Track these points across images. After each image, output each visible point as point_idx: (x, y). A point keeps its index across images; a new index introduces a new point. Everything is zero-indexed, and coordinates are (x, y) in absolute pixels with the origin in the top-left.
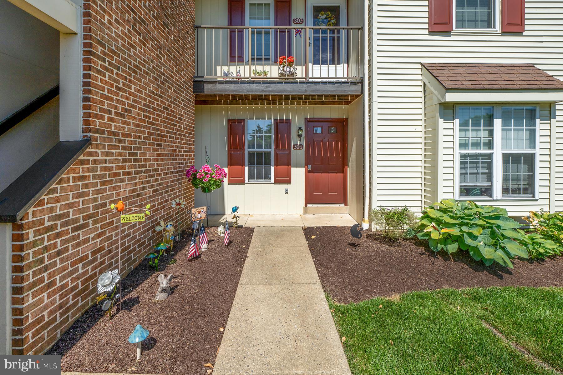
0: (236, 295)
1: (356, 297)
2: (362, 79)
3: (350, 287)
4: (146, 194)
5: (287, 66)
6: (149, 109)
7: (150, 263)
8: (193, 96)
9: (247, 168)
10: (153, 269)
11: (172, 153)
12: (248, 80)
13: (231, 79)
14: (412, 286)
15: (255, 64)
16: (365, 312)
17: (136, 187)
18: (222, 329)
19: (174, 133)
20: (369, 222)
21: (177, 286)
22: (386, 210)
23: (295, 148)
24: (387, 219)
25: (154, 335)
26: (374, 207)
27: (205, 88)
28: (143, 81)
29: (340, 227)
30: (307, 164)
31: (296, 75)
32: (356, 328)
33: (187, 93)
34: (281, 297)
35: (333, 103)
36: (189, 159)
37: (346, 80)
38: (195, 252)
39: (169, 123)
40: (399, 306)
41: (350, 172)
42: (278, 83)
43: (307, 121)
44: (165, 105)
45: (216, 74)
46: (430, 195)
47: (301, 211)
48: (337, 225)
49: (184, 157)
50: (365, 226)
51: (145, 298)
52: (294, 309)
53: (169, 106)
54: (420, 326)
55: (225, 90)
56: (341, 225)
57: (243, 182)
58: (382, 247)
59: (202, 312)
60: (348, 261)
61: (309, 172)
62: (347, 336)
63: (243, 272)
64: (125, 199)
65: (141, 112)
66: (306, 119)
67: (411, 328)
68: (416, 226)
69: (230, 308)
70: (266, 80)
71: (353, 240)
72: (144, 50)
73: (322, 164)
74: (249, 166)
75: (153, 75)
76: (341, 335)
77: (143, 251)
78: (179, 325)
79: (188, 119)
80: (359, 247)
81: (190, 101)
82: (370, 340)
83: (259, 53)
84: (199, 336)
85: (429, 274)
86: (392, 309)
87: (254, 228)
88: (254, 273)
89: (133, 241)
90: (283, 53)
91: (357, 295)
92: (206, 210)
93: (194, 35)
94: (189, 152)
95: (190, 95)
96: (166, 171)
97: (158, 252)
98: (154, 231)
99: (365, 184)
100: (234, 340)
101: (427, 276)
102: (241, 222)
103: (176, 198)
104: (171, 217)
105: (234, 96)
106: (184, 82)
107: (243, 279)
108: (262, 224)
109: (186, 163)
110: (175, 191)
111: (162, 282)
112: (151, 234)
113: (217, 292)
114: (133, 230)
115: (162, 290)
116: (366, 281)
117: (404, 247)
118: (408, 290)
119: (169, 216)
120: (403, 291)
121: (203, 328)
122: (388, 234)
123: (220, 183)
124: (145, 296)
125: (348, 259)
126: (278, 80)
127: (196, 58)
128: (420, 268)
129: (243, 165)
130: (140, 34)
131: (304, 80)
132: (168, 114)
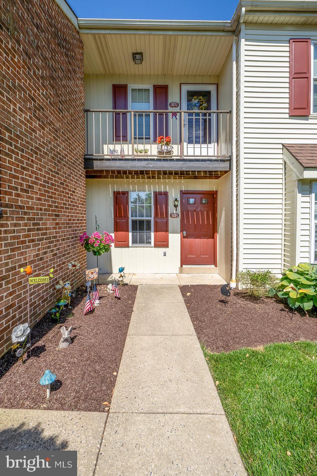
0: (126, 344)
1: (227, 347)
2: (231, 157)
3: (221, 338)
4: (47, 258)
5: (165, 145)
6: (48, 185)
7: (53, 316)
8: (84, 171)
9: (130, 234)
10: (55, 322)
11: (68, 222)
12: (131, 157)
13: (116, 157)
14: (274, 338)
15: (137, 143)
16: (235, 360)
17: (39, 252)
18: (115, 374)
19: (69, 205)
20: (236, 281)
21: (76, 336)
22: (251, 272)
23: (172, 216)
24: (252, 280)
25: (60, 378)
26: (240, 269)
27: (95, 164)
28: (43, 160)
29: (211, 286)
30: (182, 231)
31: (172, 153)
32: (227, 374)
33: (79, 169)
34: (163, 346)
35: (205, 177)
36: (82, 226)
37: (216, 158)
38: (90, 307)
39: (65, 196)
40: (263, 356)
41: (220, 237)
42: (157, 160)
43: (182, 193)
44: (62, 181)
45: (103, 153)
46: (288, 259)
47: (177, 271)
48: (208, 284)
49: (77, 225)
50: (233, 285)
51: (50, 347)
52: (175, 357)
53: (65, 181)
54: (281, 372)
55: (112, 167)
56: (212, 284)
57: (127, 246)
58: (247, 304)
59: (98, 359)
60: (219, 315)
61: (184, 237)
62: (220, 381)
63: (130, 324)
64: (31, 262)
65: (42, 188)
66: (181, 191)
67: (274, 375)
68: (277, 286)
69: (121, 356)
70: (146, 157)
71: (223, 298)
72: (43, 133)
73: (195, 231)
74: (132, 232)
75: (51, 155)
76: (215, 379)
77: (46, 306)
78: (80, 369)
79: (80, 192)
80: (228, 303)
81: (81, 176)
82: (239, 385)
83: (141, 133)
84: (97, 379)
85: (288, 328)
86: (257, 358)
87: (138, 286)
88: (139, 326)
89: (38, 298)
90: (161, 134)
91: (227, 346)
92: (97, 271)
93: (84, 118)
94: (82, 220)
95: (81, 171)
96: (63, 238)
97: (58, 307)
98: (55, 289)
99: (233, 248)
100: (126, 382)
101: (286, 330)
102: (126, 281)
103: (72, 260)
104: (68, 276)
105: (119, 172)
106: (77, 159)
107: (131, 330)
108: (144, 282)
109: (80, 230)
110: (71, 254)
111: (64, 333)
112: (52, 291)
113: (109, 341)
114: (38, 288)
115: (64, 340)
116: (234, 333)
117: (266, 304)
118: (270, 341)
119: (66, 276)
120: (267, 343)
121: (100, 373)
122: (253, 293)
123: (109, 247)
124: (50, 345)
125: (218, 314)
126: (157, 157)
127: (86, 138)
128: (281, 322)
129: (127, 231)
130: (40, 119)
131: (180, 158)
132: (64, 188)
